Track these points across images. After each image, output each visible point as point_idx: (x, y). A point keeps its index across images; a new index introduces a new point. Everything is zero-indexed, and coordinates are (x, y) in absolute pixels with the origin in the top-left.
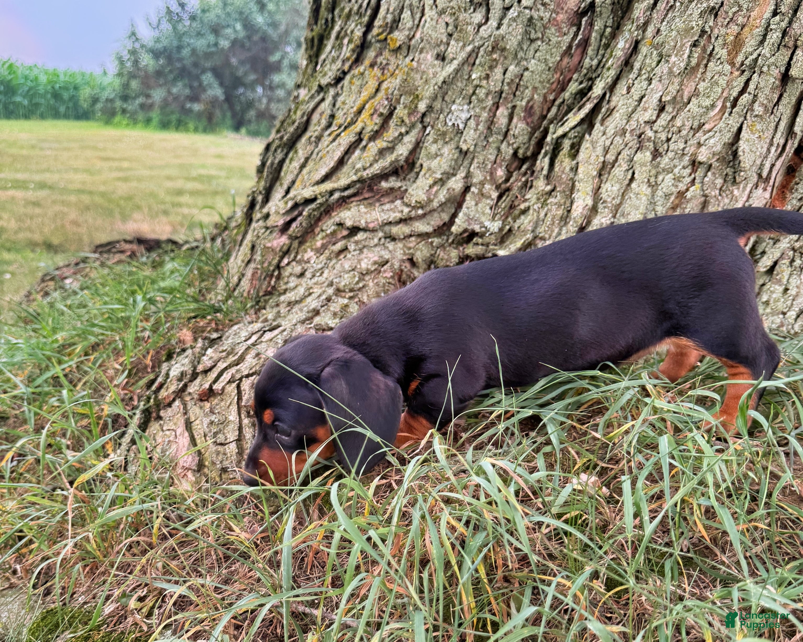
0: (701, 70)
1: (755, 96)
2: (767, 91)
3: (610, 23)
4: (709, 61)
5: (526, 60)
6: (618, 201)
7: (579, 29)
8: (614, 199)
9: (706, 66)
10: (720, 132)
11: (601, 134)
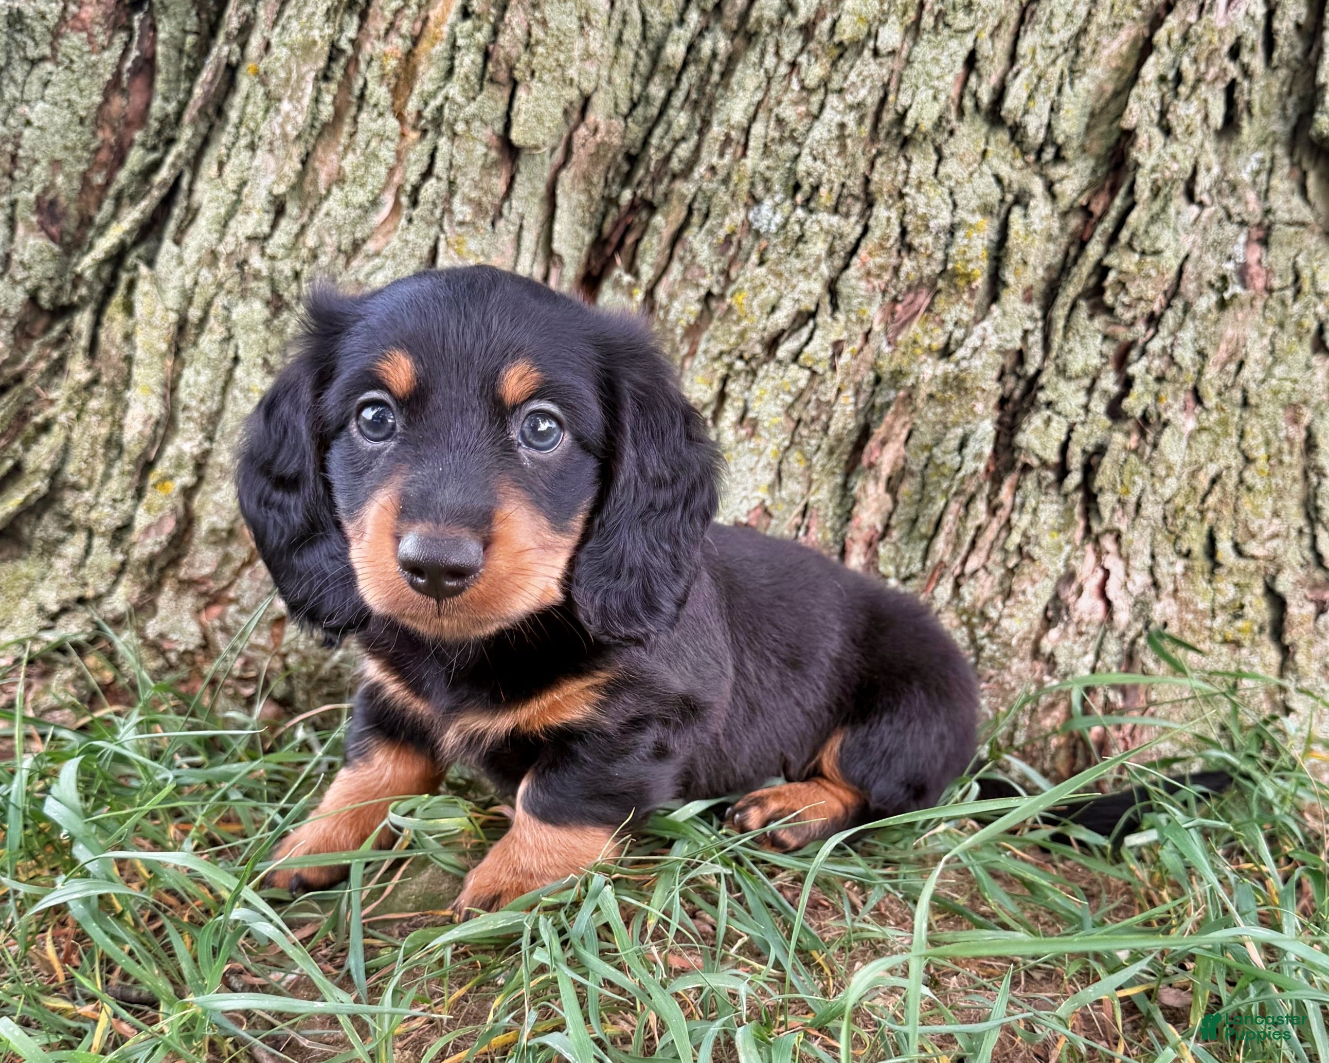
0: (347, 128)
1: (451, 183)
2: (474, 172)
3: (192, 23)
4: (360, 109)
5: (27, 102)
6: (212, 405)
7: (131, 37)
8: (202, 401)
9: (355, 120)
10: (394, 256)
11: (174, 263)
